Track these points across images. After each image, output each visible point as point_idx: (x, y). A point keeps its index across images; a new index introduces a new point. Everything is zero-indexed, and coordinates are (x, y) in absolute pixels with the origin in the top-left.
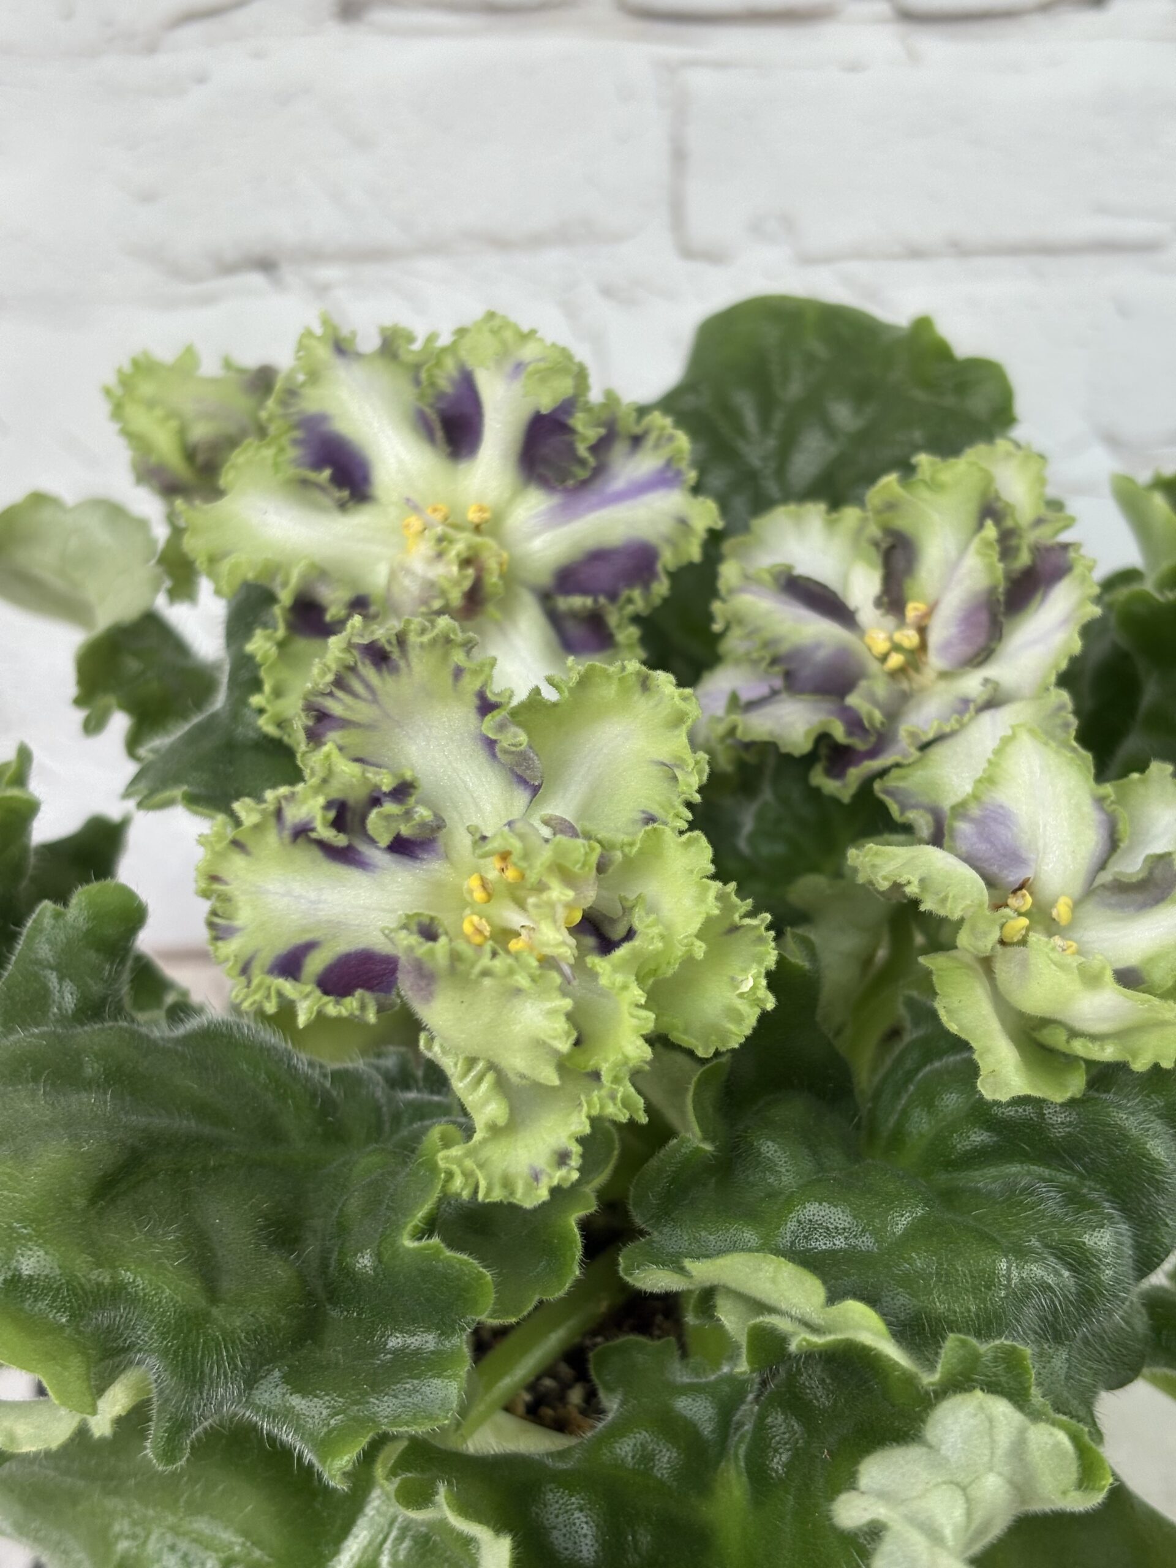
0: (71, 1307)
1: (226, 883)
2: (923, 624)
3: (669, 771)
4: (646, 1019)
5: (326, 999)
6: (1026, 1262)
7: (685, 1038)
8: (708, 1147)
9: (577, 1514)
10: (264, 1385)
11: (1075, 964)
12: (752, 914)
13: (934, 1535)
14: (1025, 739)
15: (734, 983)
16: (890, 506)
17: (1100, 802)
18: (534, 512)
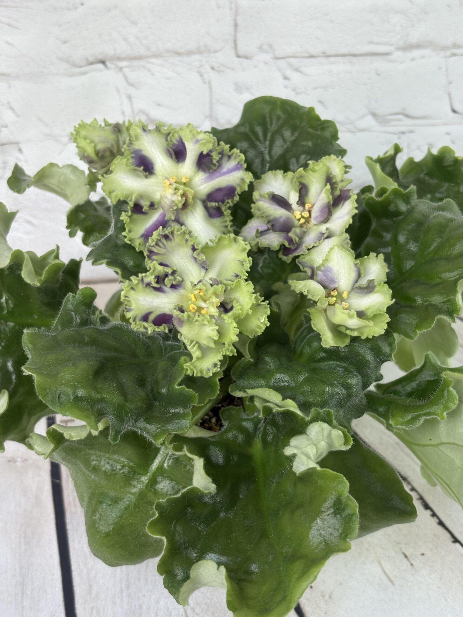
0: (91, 404)
1: (129, 298)
2: (310, 210)
3: (242, 263)
4: (237, 331)
5: (155, 327)
6: (333, 388)
7: (246, 333)
8: (252, 360)
9: (218, 452)
10: (139, 422)
11: (347, 313)
12: (263, 301)
13: (308, 457)
14: (336, 249)
15: (259, 320)
16: (301, 177)
17: (356, 265)
18: (201, 178)
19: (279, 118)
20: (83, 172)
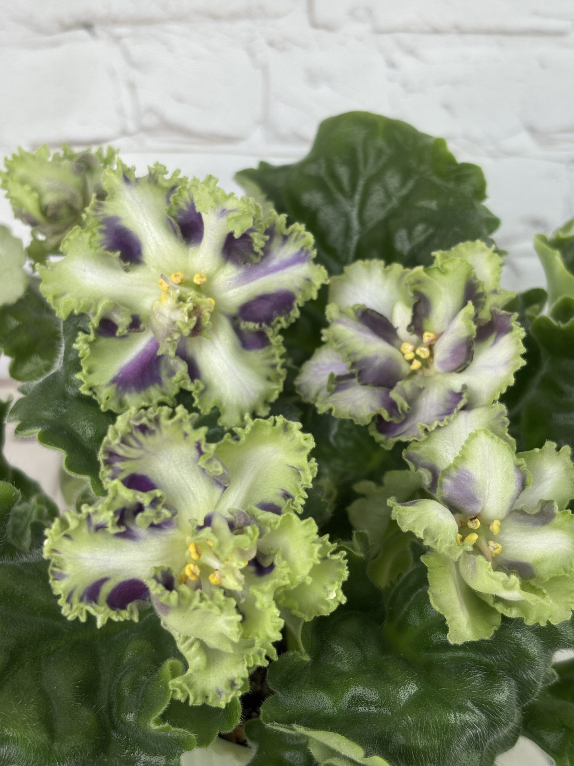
1: (60, 553)
2: (432, 344)
3: (297, 472)
4: (280, 622)
5: (113, 612)
6: (464, 714)
7: (299, 613)
8: (308, 659)
12: (337, 552)
14: (482, 436)
16: (419, 282)
17: (518, 467)
18: (229, 277)
19: (380, 153)
20: (18, 242)
